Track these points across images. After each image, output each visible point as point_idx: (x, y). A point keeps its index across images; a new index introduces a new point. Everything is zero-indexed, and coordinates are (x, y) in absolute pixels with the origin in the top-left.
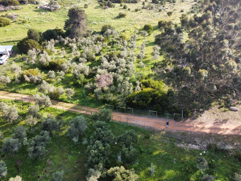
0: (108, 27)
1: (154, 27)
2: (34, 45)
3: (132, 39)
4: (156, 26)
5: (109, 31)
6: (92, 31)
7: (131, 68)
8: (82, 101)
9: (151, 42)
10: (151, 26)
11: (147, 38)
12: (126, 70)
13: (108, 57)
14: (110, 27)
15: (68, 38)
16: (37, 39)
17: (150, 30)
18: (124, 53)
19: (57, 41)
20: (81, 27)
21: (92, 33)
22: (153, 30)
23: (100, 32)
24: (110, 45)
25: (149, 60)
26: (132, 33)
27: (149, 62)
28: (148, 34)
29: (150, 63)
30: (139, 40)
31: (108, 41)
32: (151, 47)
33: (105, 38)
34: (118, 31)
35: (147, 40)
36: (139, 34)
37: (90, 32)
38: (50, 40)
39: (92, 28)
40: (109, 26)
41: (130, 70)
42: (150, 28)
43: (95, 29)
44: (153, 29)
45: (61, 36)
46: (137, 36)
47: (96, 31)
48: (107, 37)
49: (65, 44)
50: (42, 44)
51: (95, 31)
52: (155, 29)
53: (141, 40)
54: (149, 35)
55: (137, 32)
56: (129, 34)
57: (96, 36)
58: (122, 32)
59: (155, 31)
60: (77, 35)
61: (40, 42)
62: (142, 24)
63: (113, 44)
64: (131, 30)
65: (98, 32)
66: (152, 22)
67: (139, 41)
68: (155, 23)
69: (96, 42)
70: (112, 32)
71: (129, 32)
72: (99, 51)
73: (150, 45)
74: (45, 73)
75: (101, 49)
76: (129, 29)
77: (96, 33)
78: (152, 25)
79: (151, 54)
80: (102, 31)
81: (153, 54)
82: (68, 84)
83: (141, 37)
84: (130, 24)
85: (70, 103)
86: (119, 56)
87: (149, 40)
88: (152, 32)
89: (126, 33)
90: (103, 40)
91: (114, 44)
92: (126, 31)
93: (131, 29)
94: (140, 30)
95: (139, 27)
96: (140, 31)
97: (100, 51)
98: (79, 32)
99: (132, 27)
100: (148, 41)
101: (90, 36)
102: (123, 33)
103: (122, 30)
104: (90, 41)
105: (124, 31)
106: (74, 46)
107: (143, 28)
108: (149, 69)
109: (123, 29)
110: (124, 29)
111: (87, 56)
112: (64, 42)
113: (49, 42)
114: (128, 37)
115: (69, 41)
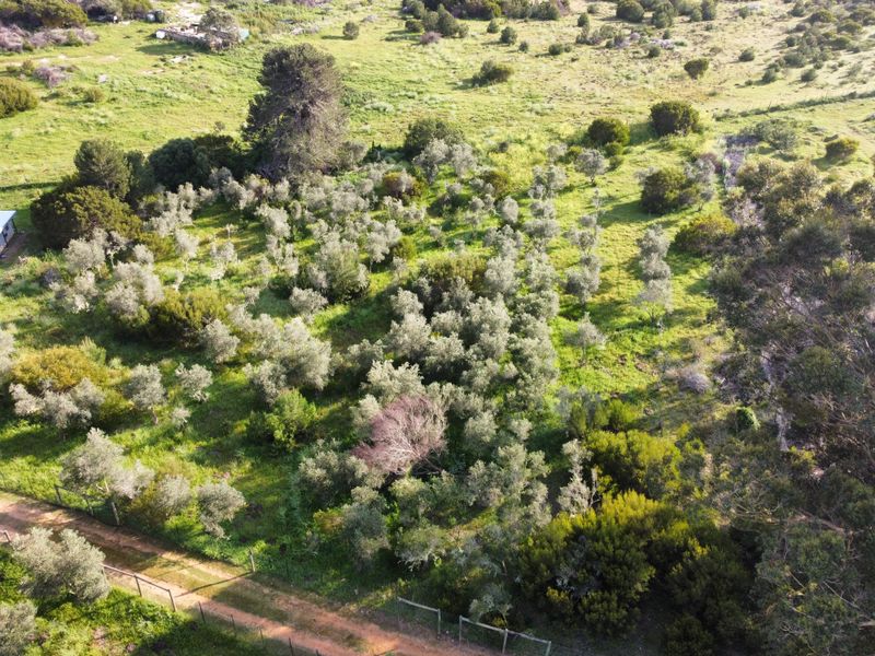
0: (434, 129)
1: (633, 127)
2: (100, 214)
3: (541, 189)
4: (639, 126)
5: (438, 148)
6: (362, 148)
7: (536, 361)
8: (283, 547)
9: (625, 201)
10: (620, 124)
11: (604, 182)
12: (511, 370)
13: (428, 289)
14: (441, 131)
15: (254, 180)
16: (117, 186)
17: (615, 143)
18: (504, 270)
19: (207, 193)
20: (315, 131)
21: (363, 154)
22: (631, 144)
23: (399, 150)
24: (440, 215)
25: (619, 303)
26: (539, 156)
27: (619, 315)
28: (606, 163)
29: (627, 320)
30: (569, 189)
31: (431, 193)
32: (625, 227)
33: (419, 179)
34: (478, 146)
35: (602, 193)
36: (568, 162)
37: (356, 149)
38: (175, 191)
39: (368, 127)
40: (439, 125)
41: (535, 371)
42: (616, 136)
43: (379, 134)
44: (627, 137)
45: (226, 171)
46: (558, 170)
47: (384, 144)
48: (428, 176)
49: (242, 205)
50: (142, 206)
51: (376, 145)
52: (638, 136)
53: (575, 192)
54: (613, 167)
55: (562, 150)
56: (524, 160)
57: (378, 172)
58: (494, 151)
59: (639, 148)
60: (299, 163)
61: (131, 199)
62: (578, 112)
63: (452, 212)
64: (534, 142)
65: (391, 151)
66: (621, 107)
67: (570, 195)
68: (637, 109)
69: (376, 199)
70: (449, 155)
71: (523, 149)
72: (388, 251)
73: (618, 220)
74: (123, 363)
75: (396, 240)
76: (523, 136)
77: (383, 156)
78: (625, 122)
79: (628, 270)
80: (406, 145)
81: (635, 269)
82: (223, 431)
83: (578, 178)
84: (527, 114)
85: (216, 560)
86: (481, 285)
87: (613, 193)
88: (625, 153)
89: (509, 156)
90: (411, 192)
91: (459, 210)
92: (512, 148)
93: (534, 135)
94: (571, 143)
95: (568, 130)
96: (574, 148)
97: (391, 249)
98: (308, 151)
99: (536, 126)
100: (611, 198)
101: (357, 169)
102: (500, 158)
103: (493, 142)
104: (352, 198)
105: (502, 147)
106: (279, 220)
107: (586, 135)
108: (622, 357)
109: (500, 134)
110: (503, 139)
111: (328, 276)
112: (236, 197)
113: (173, 199)
114: (518, 175)
115: (258, 191)
